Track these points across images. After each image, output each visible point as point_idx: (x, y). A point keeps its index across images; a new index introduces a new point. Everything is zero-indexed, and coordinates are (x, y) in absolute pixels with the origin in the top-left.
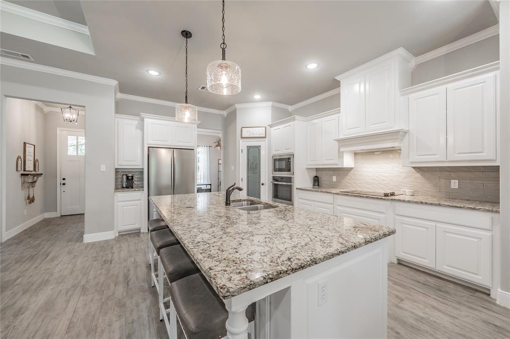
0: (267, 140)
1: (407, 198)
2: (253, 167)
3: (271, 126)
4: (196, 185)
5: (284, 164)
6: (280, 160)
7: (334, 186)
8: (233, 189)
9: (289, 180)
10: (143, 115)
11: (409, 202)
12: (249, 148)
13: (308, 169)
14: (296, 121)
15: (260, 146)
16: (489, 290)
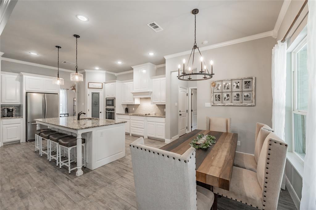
0: (103, 90)
1: (154, 115)
2: (95, 104)
3: (105, 83)
4: (59, 114)
5: (111, 102)
6: (109, 100)
7: (133, 112)
8: (81, 114)
9: (113, 110)
10: (22, 73)
11: (154, 117)
12: (93, 94)
13: (122, 104)
14: (116, 83)
15: (99, 93)
16: (165, 140)
